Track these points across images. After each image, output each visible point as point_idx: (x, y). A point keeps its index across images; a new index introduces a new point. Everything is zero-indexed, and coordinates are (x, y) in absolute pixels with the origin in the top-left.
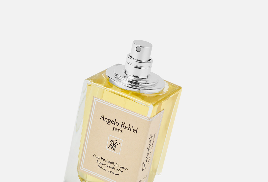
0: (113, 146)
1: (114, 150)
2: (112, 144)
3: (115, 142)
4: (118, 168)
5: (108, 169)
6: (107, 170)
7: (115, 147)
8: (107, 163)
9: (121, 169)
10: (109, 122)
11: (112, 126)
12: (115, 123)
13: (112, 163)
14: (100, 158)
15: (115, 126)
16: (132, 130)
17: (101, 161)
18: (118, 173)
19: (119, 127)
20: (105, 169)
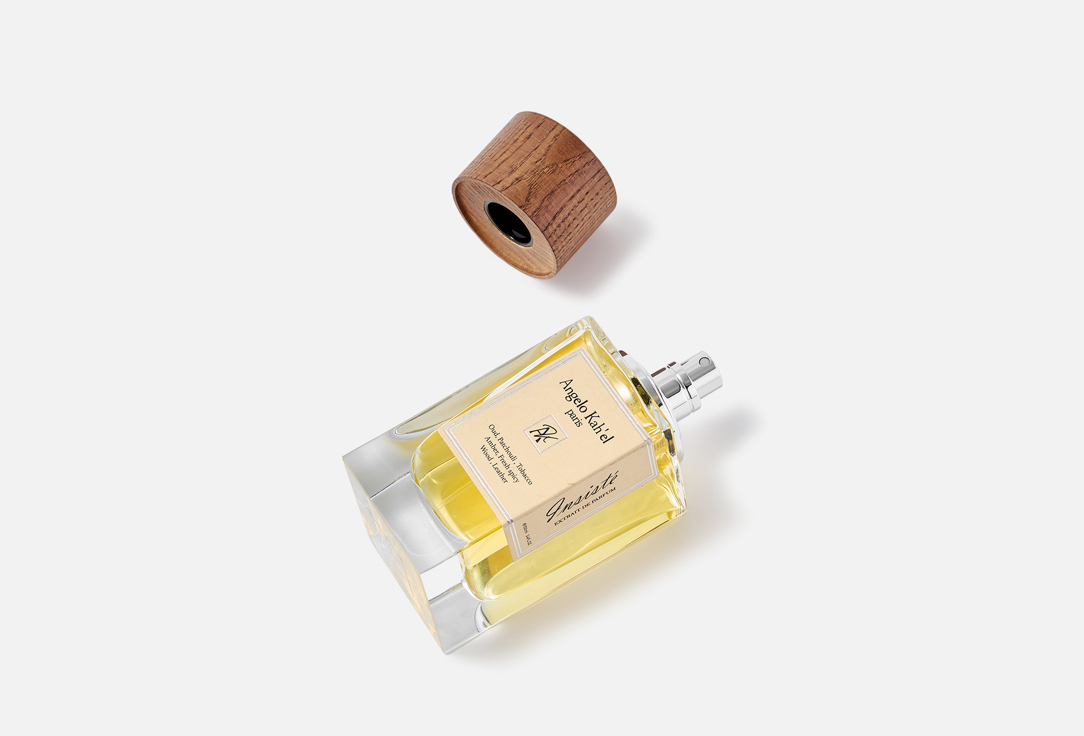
0: (542, 435)
1: (537, 441)
2: (542, 432)
3: (551, 431)
4: (516, 472)
5: (496, 460)
6: (493, 462)
7: (542, 439)
8: (502, 451)
9: (519, 476)
10: (571, 396)
11: (572, 406)
12: (580, 406)
13: (513, 458)
14: (499, 437)
15: (576, 411)
16: (600, 434)
17: (495, 441)
18: (509, 478)
19: (580, 416)
20: (489, 459)
